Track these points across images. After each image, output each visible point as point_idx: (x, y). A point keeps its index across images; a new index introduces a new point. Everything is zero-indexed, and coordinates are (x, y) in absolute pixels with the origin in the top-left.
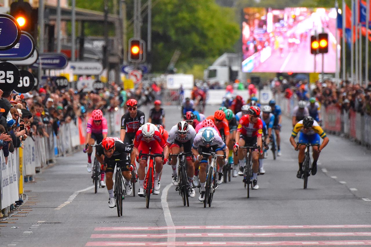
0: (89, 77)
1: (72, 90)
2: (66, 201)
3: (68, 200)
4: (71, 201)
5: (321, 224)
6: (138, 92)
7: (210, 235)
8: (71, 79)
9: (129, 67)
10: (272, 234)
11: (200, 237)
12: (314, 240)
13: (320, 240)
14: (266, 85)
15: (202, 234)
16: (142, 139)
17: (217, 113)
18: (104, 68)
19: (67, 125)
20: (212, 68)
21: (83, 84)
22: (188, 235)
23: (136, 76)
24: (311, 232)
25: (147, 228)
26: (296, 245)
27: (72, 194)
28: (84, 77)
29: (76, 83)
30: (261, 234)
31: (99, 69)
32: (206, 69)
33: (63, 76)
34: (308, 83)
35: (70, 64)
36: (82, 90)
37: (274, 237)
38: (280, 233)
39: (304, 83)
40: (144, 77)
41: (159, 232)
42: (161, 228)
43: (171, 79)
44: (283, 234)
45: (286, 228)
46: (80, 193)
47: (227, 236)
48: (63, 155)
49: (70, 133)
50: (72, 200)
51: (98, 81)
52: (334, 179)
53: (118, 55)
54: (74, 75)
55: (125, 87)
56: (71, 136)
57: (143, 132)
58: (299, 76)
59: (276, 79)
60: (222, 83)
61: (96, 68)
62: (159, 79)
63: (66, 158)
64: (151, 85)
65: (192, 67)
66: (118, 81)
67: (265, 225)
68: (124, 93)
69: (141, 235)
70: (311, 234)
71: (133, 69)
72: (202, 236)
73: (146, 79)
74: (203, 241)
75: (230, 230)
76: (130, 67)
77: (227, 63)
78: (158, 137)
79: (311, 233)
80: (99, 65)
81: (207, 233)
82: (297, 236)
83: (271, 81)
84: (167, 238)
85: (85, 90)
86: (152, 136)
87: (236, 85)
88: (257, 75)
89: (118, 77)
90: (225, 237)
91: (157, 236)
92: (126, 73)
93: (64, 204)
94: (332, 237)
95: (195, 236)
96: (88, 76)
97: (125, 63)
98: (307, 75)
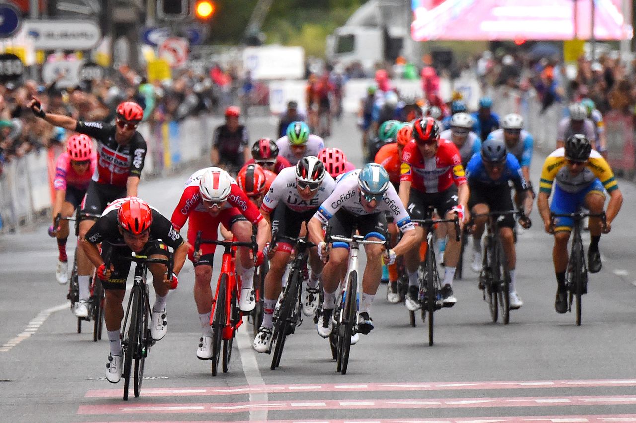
0: (71, 55)
1: (32, 83)
2: (21, 333)
3: (27, 330)
4: (34, 333)
6: (179, 86)
7: (345, 404)
8: (30, 58)
9: (158, 30)
10: (483, 401)
11: (323, 410)
12: (577, 414)
13: (592, 414)
14: (467, 67)
15: (327, 403)
16: (199, 208)
17: (403, 134)
18: (104, 34)
19: (23, 162)
20: (344, 31)
21: (57, 71)
22: (295, 405)
23: (175, 51)
24: (571, 395)
25: (205, 391)
27: (35, 315)
28: (58, 55)
29: (40, 69)
30: (458, 401)
31: (92, 36)
32: (331, 33)
33: (10, 52)
34: (561, 63)
35: (26, 26)
36: (54, 84)
37: (488, 408)
38: (502, 398)
39: (551, 65)
40: (191, 53)
41: (232, 399)
42: (234, 390)
43: (253, 57)
44: (509, 400)
45: (515, 387)
46: (53, 314)
47: (383, 407)
48: (13, 230)
49: (29, 181)
50: (36, 329)
51: (90, 64)
52: (621, 277)
53: (134, 6)
54: (37, 50)
55: (151, 76)
56: (30, 187)
57: (203, 191)
58: (541, 48)
59: (488, 55)
60: (368, 64)
61: (84, 35)
62: (225, 57)
63: (20, 237)
64: (207, 72)
65: (299, 29)
66: (134, 63)
67: (469, 380)
68: (148, 90)
69: (190, 406)
70: (571, 399)
71: (168, 35)
72: (327, 408)
73: (196, 58)
74: (330, 417)
76: (160, 31)
77: (379, 20)
78: (237, 198)
79: (571, 397)
80: (92, 28)
81: (338, 400)
82: (540, 405)
83: (477, 58)
84: (248, 413)
85: (61, 84)
86: (226, 199)
87: (399, 69)
88: (445, 47)
89: (134, 54)
90: (377, 409)
91: (226, 408)
92: (153, 45)
93: (16, 339)
95: (311, 408)
96: (68, 52)
97: (150, 22)
98: (558, 44)
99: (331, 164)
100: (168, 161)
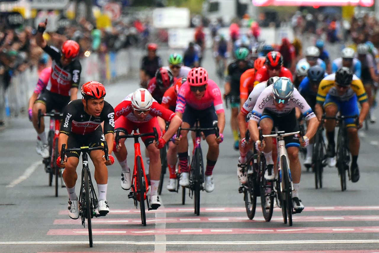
0: (52, 12)
1: (28, 28)
4: (29, 177)
5: (358, 205)
6: (115, 30)
7: (211, 219)
8: (27, 14)
10: (296, 218)
12: (348, 226)
13: (357, 226)
14: (285, 21)
15: (201, 219)
17: (258, 63)
22: (182, 220)
23: (113, 11)
25: (129, 211)
26: (324, 232)
27: (29, 166)
28: (44, 13)
30: (278, 218)
33: (16, 10)
34: (340, 19)
38: (304, 217)
40: (123, 12)
44: (308, 218)
45: (312, 210)
47: (234, 221)
48: (17, 116)
50: (30, 175)
51: (63, 17)
54: (32, 10)
55: (99, 24)
59: (298, 14)
60: (227, 19)
62: (142, 14)
66: (89, 18)
68: (97, 33)
69: (120, 220)
70: (344, 218)
71: (109, 1)
72: (201, 222)
73: (126, 14)
74: (203, 227)
75: (238, 213)
79: (344, 216)
81: (208, 217)
82: (326, 221)
87: (245, 22)
89: (89, 12)
90: (230, 222)
92: (101, 7)
93: (18, 180)
94: (371, 221)
96: (50, 11)
99: (197, 77)
100: (109, 75)
